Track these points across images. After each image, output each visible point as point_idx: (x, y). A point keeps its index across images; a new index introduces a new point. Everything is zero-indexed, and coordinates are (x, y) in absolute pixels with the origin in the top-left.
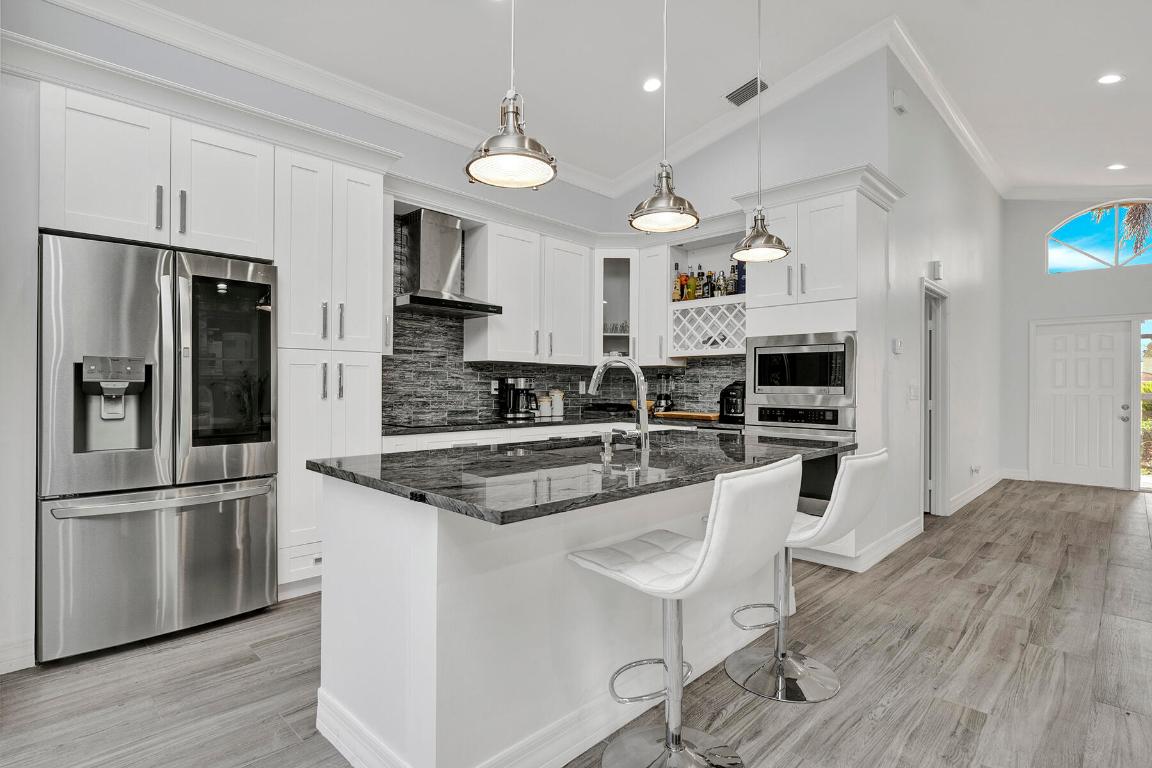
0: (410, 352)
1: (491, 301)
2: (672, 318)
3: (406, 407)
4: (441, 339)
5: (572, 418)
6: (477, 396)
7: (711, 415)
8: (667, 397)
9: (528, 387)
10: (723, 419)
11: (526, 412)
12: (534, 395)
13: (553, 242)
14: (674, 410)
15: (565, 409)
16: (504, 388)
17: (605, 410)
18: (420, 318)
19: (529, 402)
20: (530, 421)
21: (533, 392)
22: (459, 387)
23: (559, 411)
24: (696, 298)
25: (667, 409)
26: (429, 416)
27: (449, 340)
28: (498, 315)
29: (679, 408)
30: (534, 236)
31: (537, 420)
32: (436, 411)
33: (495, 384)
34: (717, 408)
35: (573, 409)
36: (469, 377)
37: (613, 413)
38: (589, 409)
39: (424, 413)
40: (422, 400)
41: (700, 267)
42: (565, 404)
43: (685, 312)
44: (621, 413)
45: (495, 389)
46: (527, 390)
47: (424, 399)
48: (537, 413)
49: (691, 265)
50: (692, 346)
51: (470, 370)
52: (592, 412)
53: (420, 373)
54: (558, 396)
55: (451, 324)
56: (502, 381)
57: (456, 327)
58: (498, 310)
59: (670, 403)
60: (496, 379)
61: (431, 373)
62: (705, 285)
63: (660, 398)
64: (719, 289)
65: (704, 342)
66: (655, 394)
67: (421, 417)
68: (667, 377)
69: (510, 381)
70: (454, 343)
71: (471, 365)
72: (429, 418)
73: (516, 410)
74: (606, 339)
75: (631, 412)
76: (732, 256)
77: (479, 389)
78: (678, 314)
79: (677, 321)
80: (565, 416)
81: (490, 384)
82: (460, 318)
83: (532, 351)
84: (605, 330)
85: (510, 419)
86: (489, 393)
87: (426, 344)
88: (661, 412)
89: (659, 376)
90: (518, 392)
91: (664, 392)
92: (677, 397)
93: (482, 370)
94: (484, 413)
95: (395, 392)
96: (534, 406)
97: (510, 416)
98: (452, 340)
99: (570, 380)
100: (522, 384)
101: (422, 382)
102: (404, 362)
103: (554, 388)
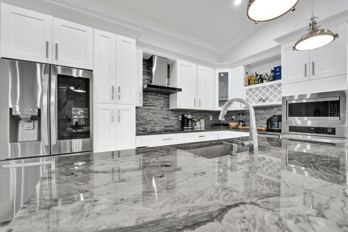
0: (151, 106)
1: (178, 87)
2: (245, 92)
3: (149, 125)
4: (162, 102)
5: (207, 128)
6: (174, 121)
7: (263, 128)
8: (243, 122)
9: (192, 118)
10: (268, 130)
11: (192, 127)
12: (194, 121)
13: (200, 67)
14: (245, 126)
15: (205, 125)
16: (183, 118)
17: (219, 126)
18: (154, 94)
19: (192, 123)
20: (193, 130)
21: (194, 119)
22: (168, 118)
23: (203, 126)
24: (255, 84)
25: (243, 126)
26: (157, 128)
27: (164, 102)
28: (181, 92)
29: (247, 125)
30: (194, 65)
31: (195, 130)
32: (160, 126)
33: (180, 117)
34: (266, 126)
35: (208, 126)
36: (171, 114)
37: (222, 127)
38: (213, 125)
39: (156, 127)
40: (155, 122)
41: (256, 73)
42: (205, 124)
43: (250, 90)
44: (225, 127)
45: (181, 119)
46: (192, 119)
47: (156, 122)
48: (195, 127)
49: (253, 72)
50: (254, 102)
51: (172, 112)
52: (215, 127)
53: (154, 113)
54: (202, 121)
55: (165, 96)
56: (183, 116)
57: (167, 97)
58: (180, 90)
59: (244, 123)
60: (181, 115)
61: (158, 113)
62: (259, 79)
63: (240, 122)
64: (265, 79)
65: (259, 100)
66: (238, 120)
67: (155, 128)
68: (243, 114)
69: (186, 116)
70: (166, 103)
71: (172, 110)
72: (157, 129)
73: (187, 126)
74: (220, 101)
75: (229, 127)
76: (294, 48)
77: (175, 118)
78: (247, 90)
79: (247, 93)
80: (205, 128)
81: (179, 117)
82: (168, 94)
83: (193, 105)
84: (219, 98)
85: (186, 129)
86: (179, 120)
87: (156, 103)
88: (240, 127)
89: (240, 114)
90: (188, 120)
91: (241, 119)
92: (246, 122)
93: (176, 112)
94: (177, 127)
95: (146, 120)
96: (194, 124)
97: (185, 128)
98: (166, 102)
99: (206, 115)
100: (189, 117)
101: (155, 116)
102: (149, 109)
103: (201, 118)
